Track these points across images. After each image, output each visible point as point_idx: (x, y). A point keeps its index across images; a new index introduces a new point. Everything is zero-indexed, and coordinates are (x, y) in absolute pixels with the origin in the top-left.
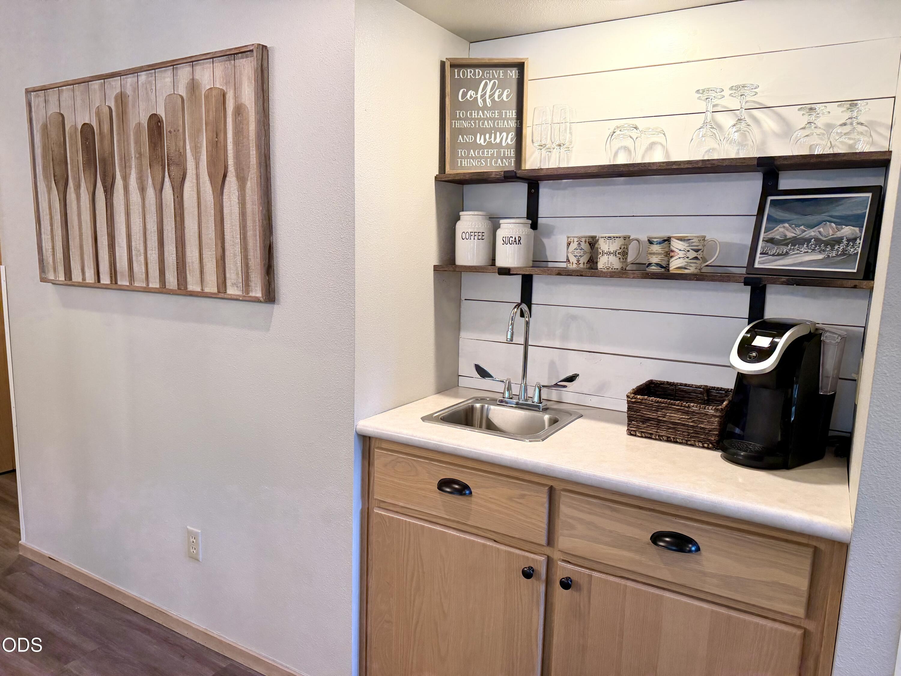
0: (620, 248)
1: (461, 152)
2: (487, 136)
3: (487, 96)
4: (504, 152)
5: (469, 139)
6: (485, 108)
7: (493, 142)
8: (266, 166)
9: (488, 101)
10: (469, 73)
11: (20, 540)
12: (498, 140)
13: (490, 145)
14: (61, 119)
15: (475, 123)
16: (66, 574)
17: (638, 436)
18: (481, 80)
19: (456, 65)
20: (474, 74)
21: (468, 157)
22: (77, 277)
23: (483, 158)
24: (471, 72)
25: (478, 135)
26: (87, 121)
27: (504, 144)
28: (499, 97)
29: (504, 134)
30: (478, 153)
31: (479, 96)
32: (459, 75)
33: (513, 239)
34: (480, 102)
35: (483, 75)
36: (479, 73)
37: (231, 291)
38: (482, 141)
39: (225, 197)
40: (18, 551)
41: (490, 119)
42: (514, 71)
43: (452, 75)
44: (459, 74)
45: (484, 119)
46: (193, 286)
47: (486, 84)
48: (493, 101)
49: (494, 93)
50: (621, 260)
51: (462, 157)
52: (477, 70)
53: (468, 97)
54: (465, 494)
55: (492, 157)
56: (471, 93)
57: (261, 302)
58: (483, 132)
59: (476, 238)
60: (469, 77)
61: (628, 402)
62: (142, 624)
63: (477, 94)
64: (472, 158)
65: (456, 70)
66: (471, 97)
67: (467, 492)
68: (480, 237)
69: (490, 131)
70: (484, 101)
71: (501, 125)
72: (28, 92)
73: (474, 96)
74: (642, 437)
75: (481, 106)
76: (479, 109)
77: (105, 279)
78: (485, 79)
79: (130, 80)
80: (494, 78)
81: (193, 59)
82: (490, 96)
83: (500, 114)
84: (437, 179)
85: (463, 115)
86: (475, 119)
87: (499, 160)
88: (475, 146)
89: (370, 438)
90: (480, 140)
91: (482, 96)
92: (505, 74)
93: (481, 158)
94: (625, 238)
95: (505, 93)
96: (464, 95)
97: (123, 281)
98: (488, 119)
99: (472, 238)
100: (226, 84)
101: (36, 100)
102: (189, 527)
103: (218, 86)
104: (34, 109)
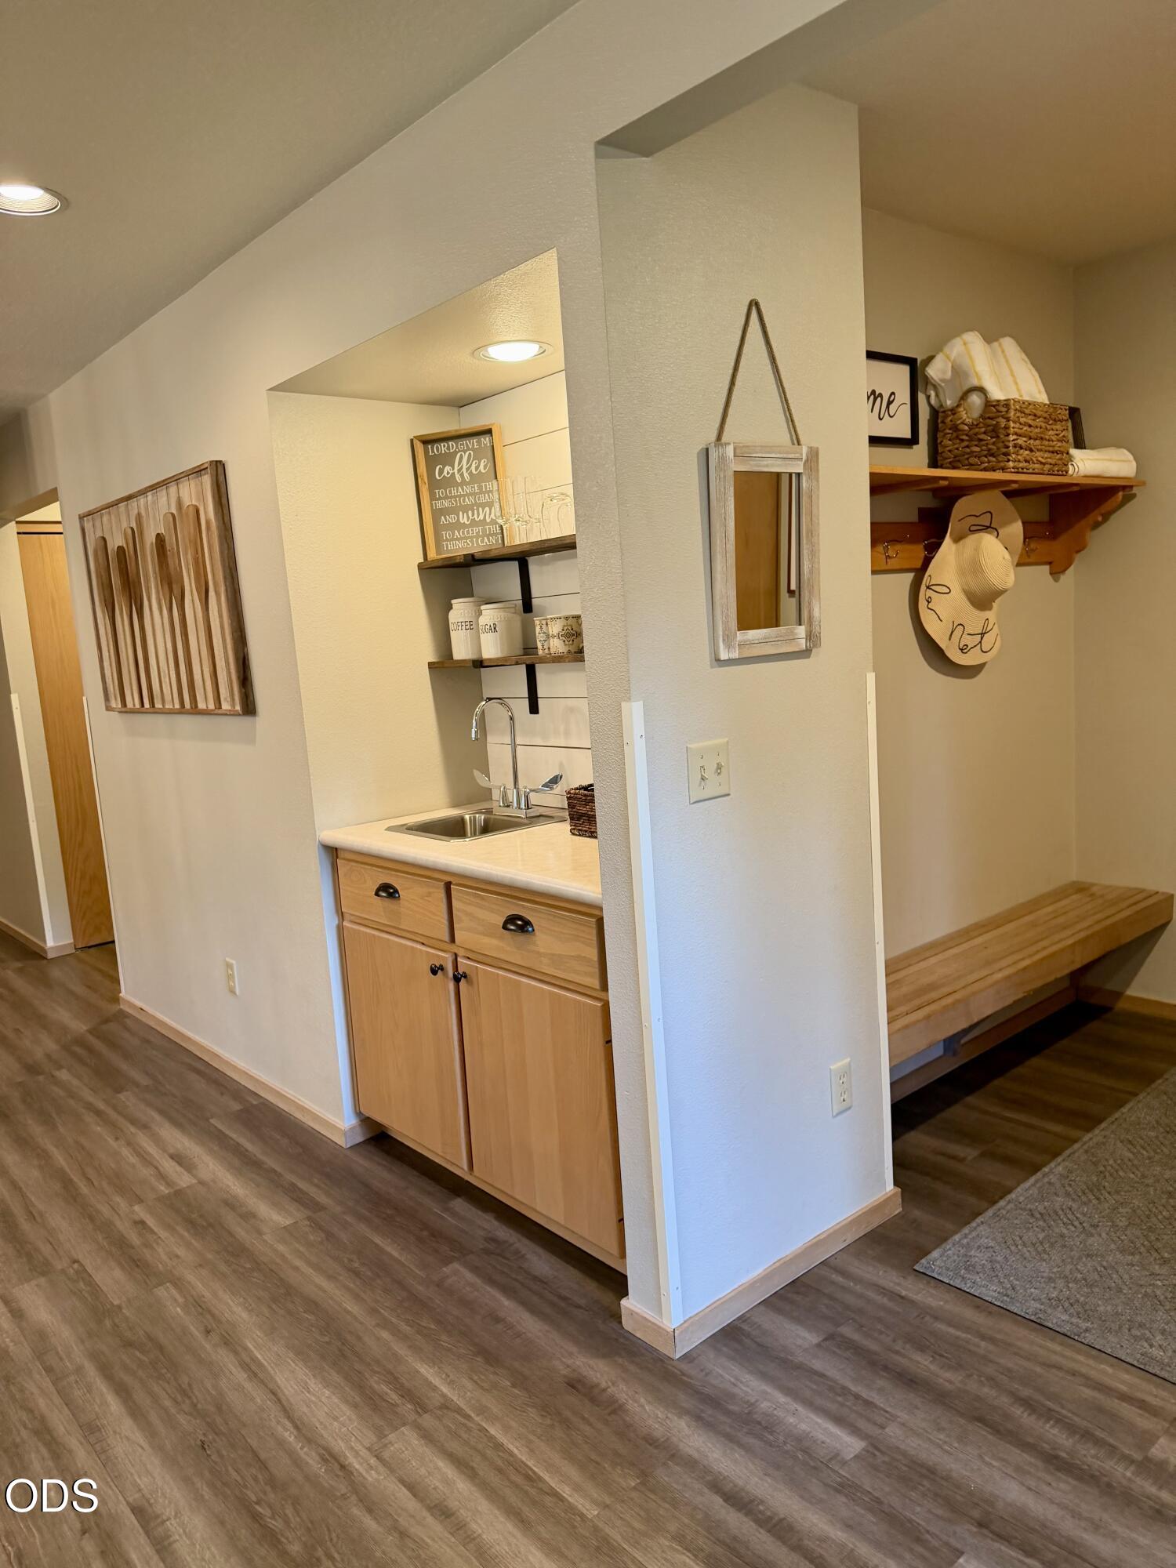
0: (563, 630)
1: (446, 534)
2: (470, 513)
3: (464, 470)
4: (489, 528)
5: (452, 519)
6: (464, 483)
7: (476, 519)
8: (233, 578)
9: (466, 475)
10: (443, 447)
11: (120, 992)
12: (481, 517)
13: (474, 523)
14: (103, 543)
15: (456, 501)
16: (152, 1024)
17: (576, 835)
18: (456, 453)
19: (427, 441)
20: (448, 448)
21: (453, 539)
22: (130, 704)
23: (469, 537)
24: (444, 446)
25: (461, 513)
26: (121, 545)
27: (488, 521)
28: (477, 468)
29: (487, 509)
30: (468, 533)
31: (456, 471)
32: (433, 451)
33: (488, 627)
34: (457, 476)
35: (457, 447)
36: (452, 445)
37: (226, 706)
38: (465, 520)
39: (210, 612)
40: (119, 1004)
41: (471, 494)
42: (487, 439)
43: (426, 452)
44: (433, 450)
45: (464, 496)
46: (201, 705)
47: (461, 457)
48: (471, 474)
49: (471, 466)
50: (567, 643)
51: (447, 540)
52: (450, 443)
53: (445, 473)
54: (395, 897)
55: (478, 536)
56: (447, 468)
57: (240, 715)
58: (465, 509)
59: (464, 627)
60: (443, 452)
61: (568, 798)
62: (202, 1068)
63: (453, 469)
64: (457, 539)
65: (430, 447)
66: (448, 473)
67: (397, 895)
68: (467, 627)
69: (471, 508)
70: (462, 475)
71: (482, 500)
72: (81, 518)
73: (451, 472)
74: (580, 835)
75: (459, 481)
76: (457, 485)
77: (147, 705)
78: (460, 451)
79: (142, 500)
80: (468, 449)
81: (176, 478)
82: (467, 469)
83: (480, 487)
84: (421, 567)
85: (443, 494)
86: (455, 497)
87: (486, 538)
88: (459, 526)
89: (336, 849)
90: (464, 520)
91: (459, 470)
92: (479, 443)
93: (466, 538)
94: (567, 618)
95: (482, 464)
96: (441, 472)
97: (158, 705)
98: (468, 495)
99: (460, 628)
100: (198, 499)
101: (88, 526)
102: (228, 959)
103: (194, 503)
104: (87, 534)
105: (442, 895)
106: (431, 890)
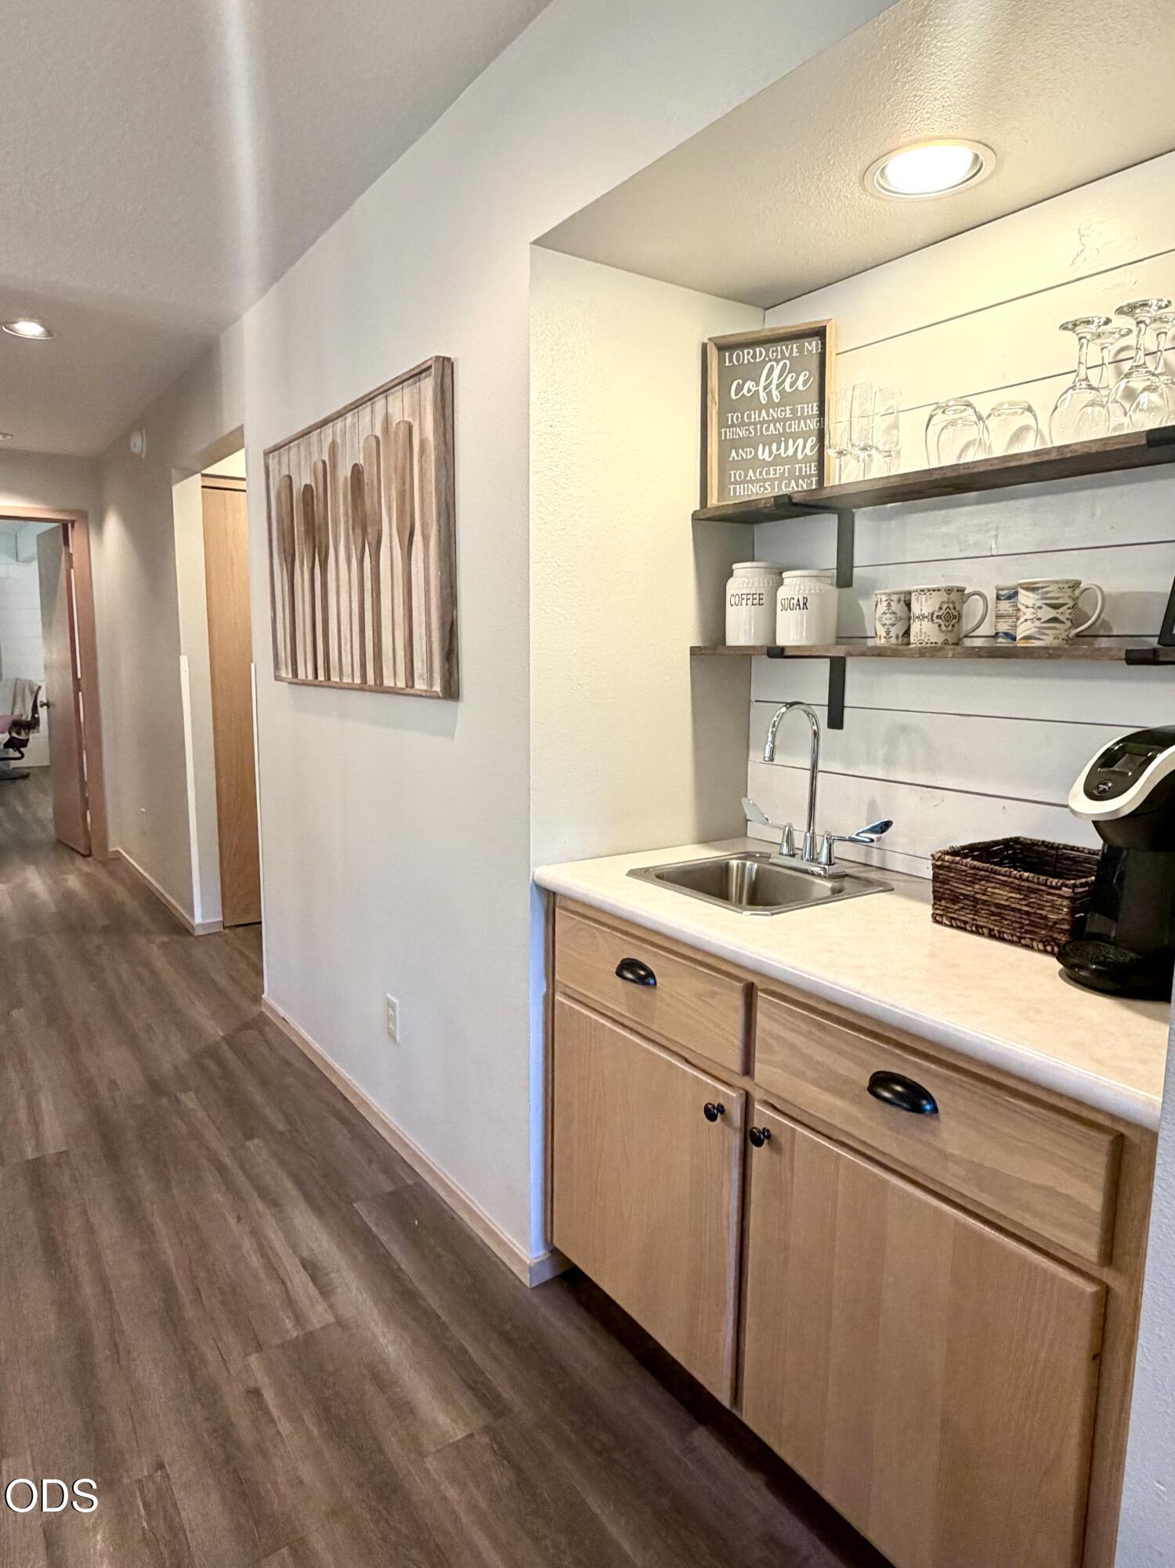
0: (941, 608)
1: (735, 475)
2: (774, 446)
3: (773, 386)
4: (801, 468)
5: (747, 454)
6: (771, 404)
7: (783, 455)
8: (449, 517)
9: (775, 393)
10: (746, 355)
11: (263, 992)
12: (791, 452)
13: (777, 461)
14: (288, 482)
15: (755, 429)
16: (294, 1039)
17: (946, 925)
18: (764, 363)
19: (725, 346)
20: (754, 357)
21: (744, 482)
22: (301, 675)
23: (768, 480)
24: (749, 353)
25: (761, 446)
26: (308, 482)
27: (800, 456)
28: (792, 384)
29: (800, 441)
30: (768, 473)
31: (761, 388)
32: (731, 361)
33: (795, 602)
34: (763, 395)
35: (767, 355)
36: (761, 352)
37: (420, 685)
38: (766, 456)
39: (413, 562)
40: (260, 1005)
41: (779, 420)
42: (814, 343)
43: (721, 361)
44: (732, 359)
45: (768, 422)
46: (388, 682)
47: (772, 369)
48: (782, 393)
49: (784, 381)
50: (944, 628)
51: (736, 482)
52: (758, 350)
53: (745, 391)
54: (648, 984)
55: (781, 478)
56: (749, 384)
57: (438, 698)
58: (768, 441)
59: (750, 602)
60: (746, 362)
61: (935, 867)
63: (757, 385)
64: (751, 482)
65: (727, 354)
66: (749, 391)
67: (652, 981)
68: (755, 602)
69: (776, 439)
70: (769, 394)
71: (795, 428)
72: (266, 453)
73: (754, 389)
75: (764, 402)
76: (761, 407)
77: (321, 677)
78: (770, 360)
79: (339, 424)
80: (784, 357)
81: (386, 388)
82: (778, 386)
83: (794, 411)
84: (696, 518)
85: (737, 420)
86: (755, 424)
87: (793, 481)
88: (755, 463)
89: (554, 893)
90: (764, 455)
91: (765, 388)
92: (801, 349)
93: (765, 481)
94: (949, 591)
95: (801, 378)
96: (740, 388)
97: (335, 678)
98: (774, 421)
99: (744, 602)
100: (413, 414)
101: (273, 463)
102: (389, 995)
103: (406, 419)
104: (271, 475)
105: (738, 1001)
106: (717, 989)
